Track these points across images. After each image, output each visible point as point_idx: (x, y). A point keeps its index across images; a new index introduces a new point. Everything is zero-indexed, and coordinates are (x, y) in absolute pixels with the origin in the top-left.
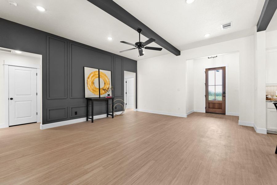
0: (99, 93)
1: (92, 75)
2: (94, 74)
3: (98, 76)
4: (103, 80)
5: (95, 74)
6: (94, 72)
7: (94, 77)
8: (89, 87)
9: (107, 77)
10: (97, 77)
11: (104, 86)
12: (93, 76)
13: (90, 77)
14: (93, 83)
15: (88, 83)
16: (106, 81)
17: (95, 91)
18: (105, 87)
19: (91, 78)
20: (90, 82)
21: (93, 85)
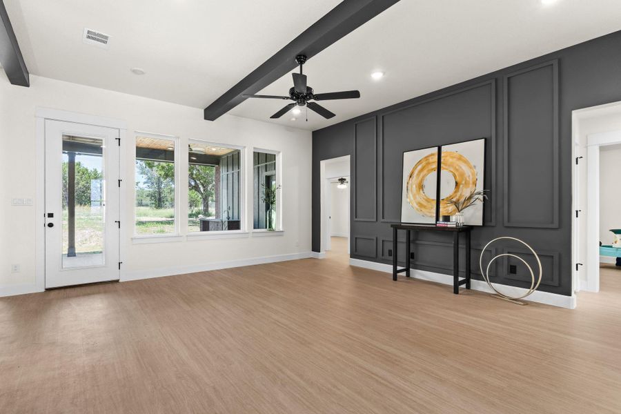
0: (434, 211)
1: (419, 167)
2: (424, 163)
3: (435, 166)
4: (451, 174)
5: (428, 164)
6: (426, 157)
7: (425, 172)
8: (410, 199)
9: (466, 162)
10: (433, 169)
11: (455, 192)
12: (422, 170)
13: (416, 172)
14: (421, 187)
15: (409, 188)
16: (462, 175)
17: (425, 207)
18: (459, 194)
19: (418, 174)
20: (414, 186)
21: (421, 191)
